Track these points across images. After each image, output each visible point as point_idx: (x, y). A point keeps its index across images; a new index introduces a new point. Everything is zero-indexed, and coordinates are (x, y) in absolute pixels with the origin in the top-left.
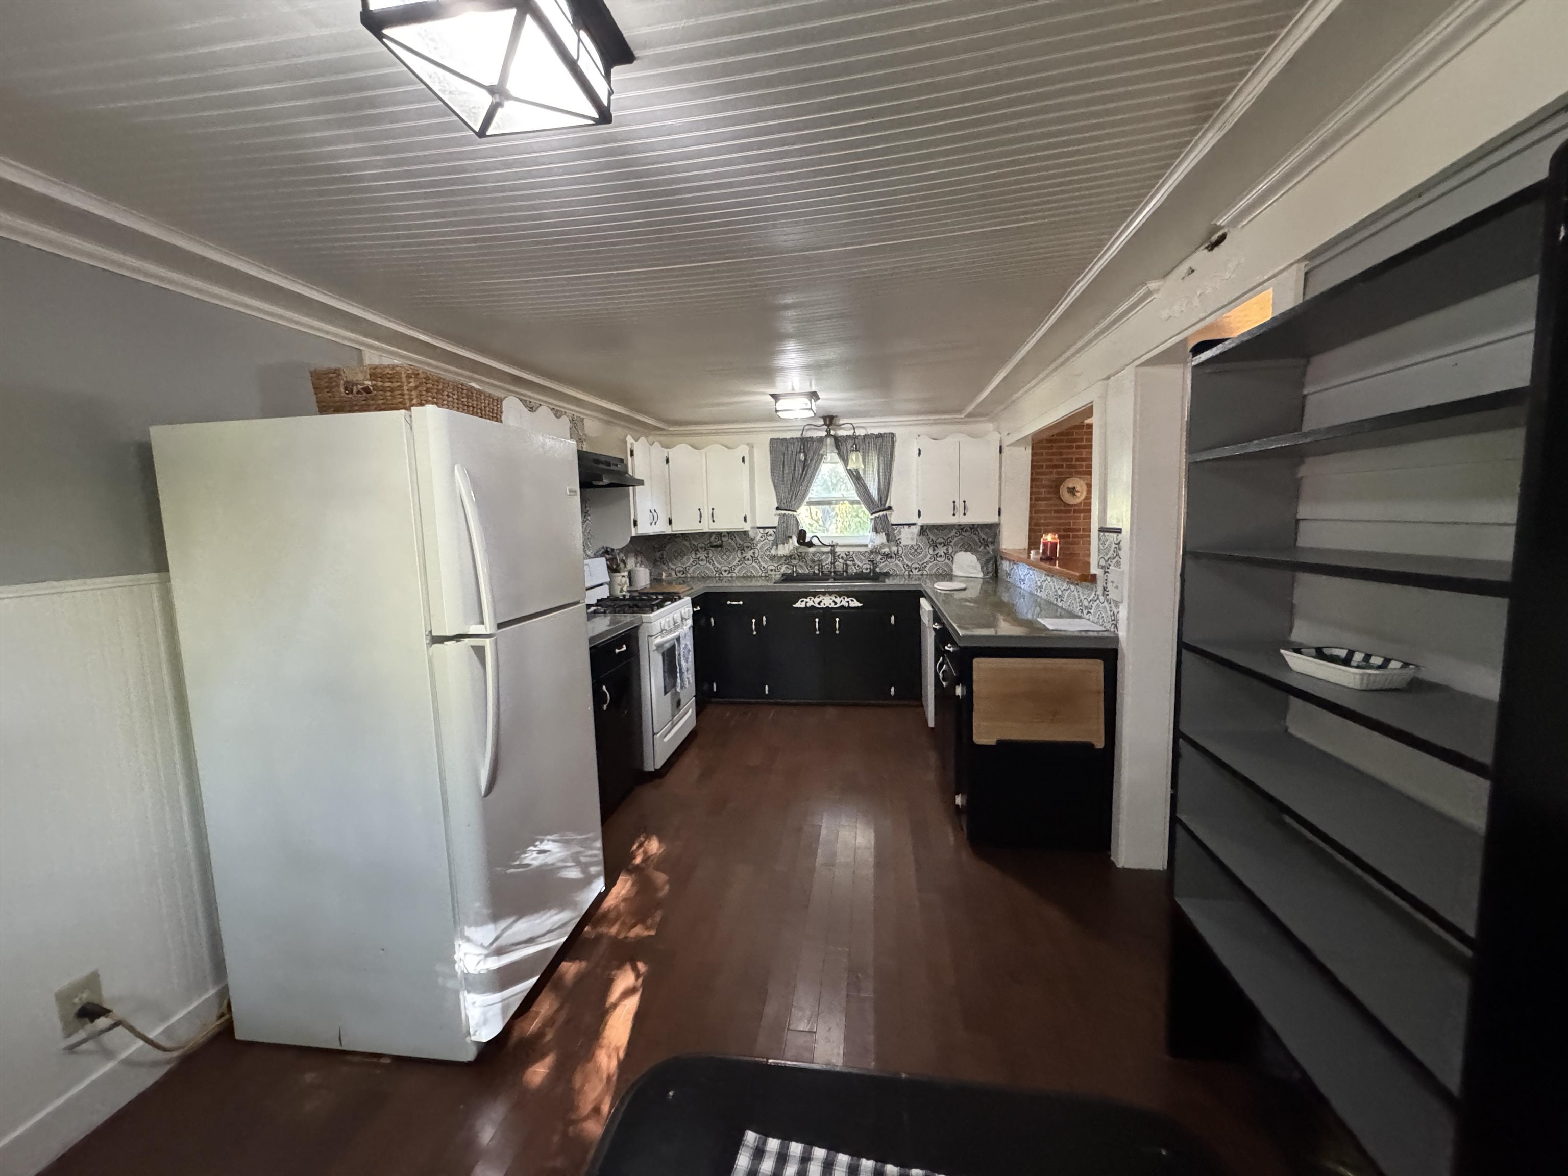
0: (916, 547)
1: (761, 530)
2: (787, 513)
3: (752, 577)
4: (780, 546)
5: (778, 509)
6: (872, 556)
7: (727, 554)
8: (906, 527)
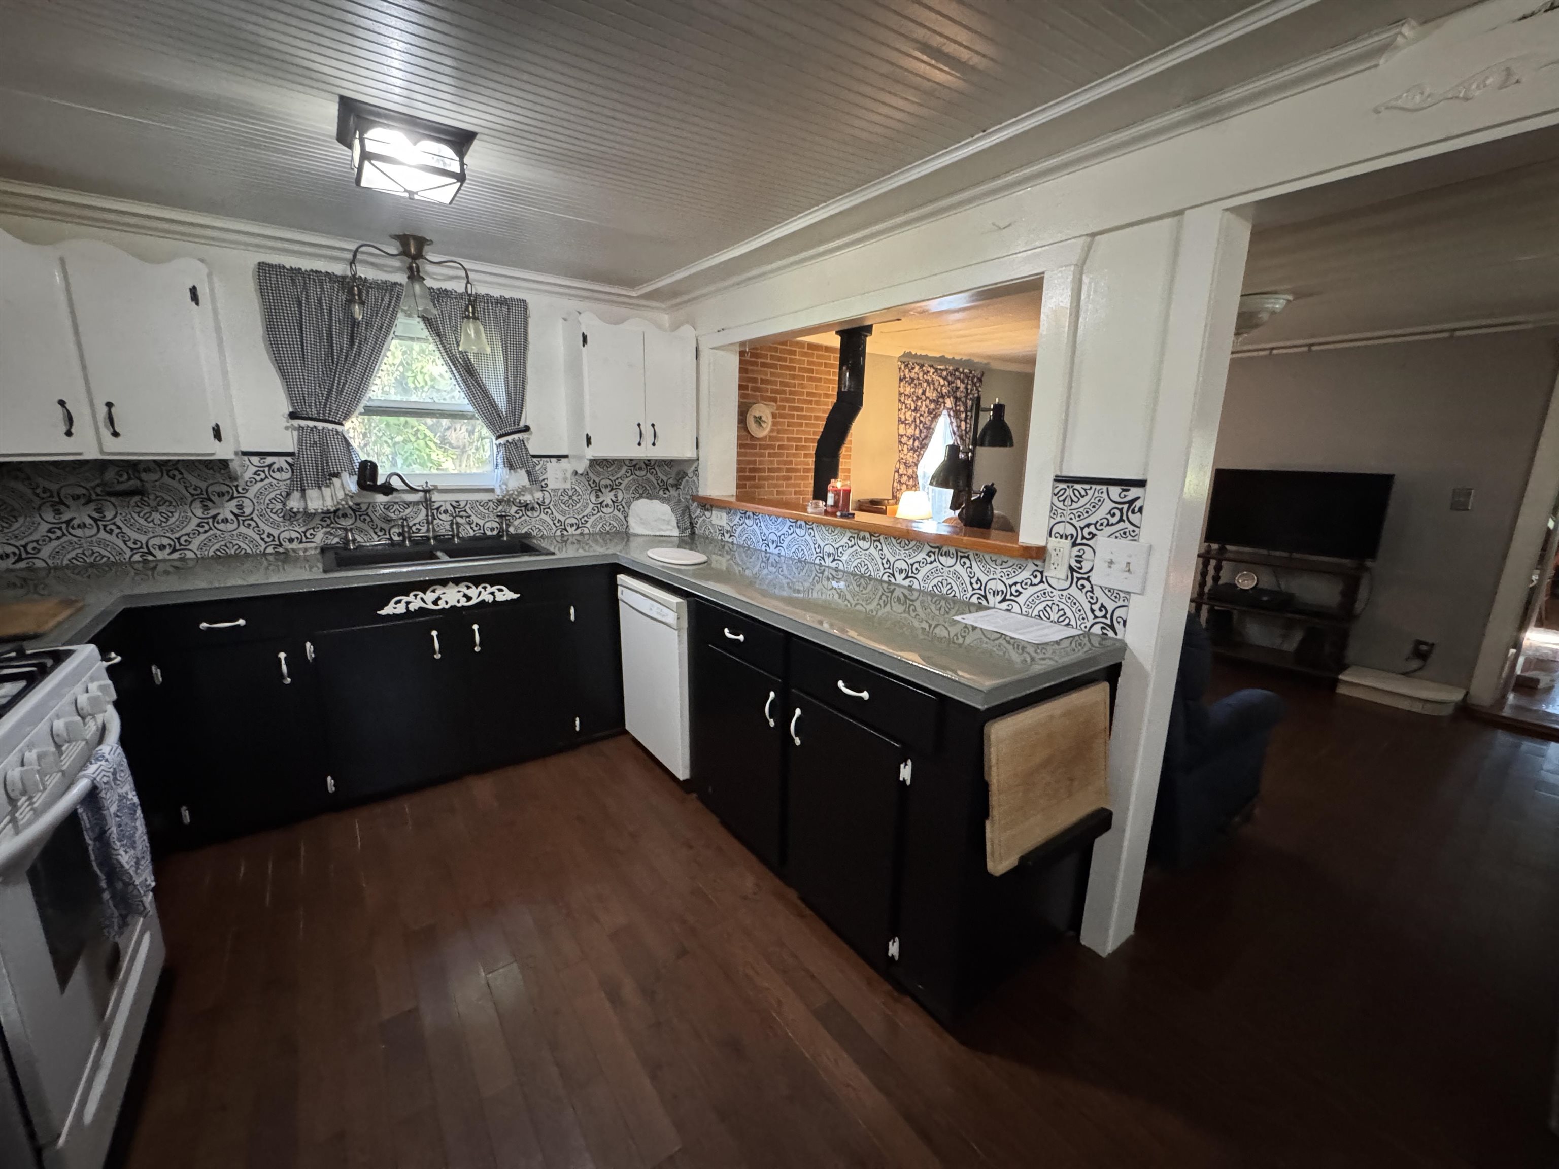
0: (570, 493)
1: (255, 460)
2: (320, 425)
3: (239, 558)
4: (312, 493)
5: (293, 416)
6: (500, 508)
7: (162, 509)
8: (554, 460)
